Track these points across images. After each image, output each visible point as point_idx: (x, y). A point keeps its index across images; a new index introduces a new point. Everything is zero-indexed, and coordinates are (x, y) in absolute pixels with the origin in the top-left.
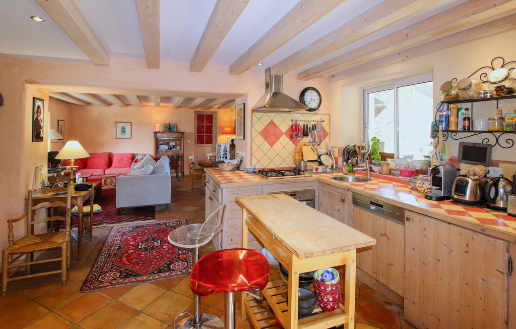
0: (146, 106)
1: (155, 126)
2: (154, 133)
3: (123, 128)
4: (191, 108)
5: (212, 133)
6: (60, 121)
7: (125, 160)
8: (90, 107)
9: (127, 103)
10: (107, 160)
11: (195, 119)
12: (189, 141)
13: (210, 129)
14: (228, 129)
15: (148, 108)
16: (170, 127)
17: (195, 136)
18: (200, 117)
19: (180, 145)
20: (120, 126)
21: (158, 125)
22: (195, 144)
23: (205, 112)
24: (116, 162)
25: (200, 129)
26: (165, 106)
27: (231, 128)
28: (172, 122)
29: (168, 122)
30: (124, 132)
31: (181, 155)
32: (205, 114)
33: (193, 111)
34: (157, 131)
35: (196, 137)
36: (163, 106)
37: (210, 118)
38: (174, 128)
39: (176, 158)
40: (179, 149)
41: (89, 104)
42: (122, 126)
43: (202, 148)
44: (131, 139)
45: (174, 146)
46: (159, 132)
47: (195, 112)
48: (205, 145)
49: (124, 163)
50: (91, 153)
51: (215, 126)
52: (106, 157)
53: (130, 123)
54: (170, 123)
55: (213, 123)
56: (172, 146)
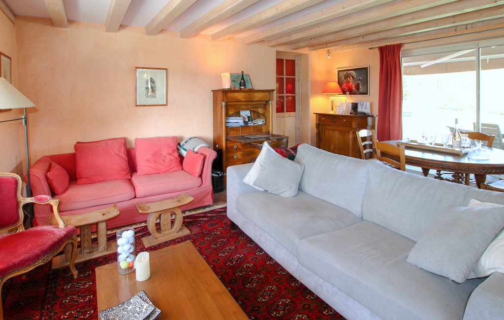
2: (213, 91)
3: (151, 81)
5: (294, 92)
7: (164, 153)
16: (243, 79)
19: (264, 115)
21: (225, 76)
32: (284, 58)
34: (227, 87)
38: (247, 81)
40: (263, 124)
41: (69, 22)
42: (147, 78)
43: (282, 119)
44: (167, 105)
45: (249, 118)
46: (231, 91)
47: (277, 52)
48: (285, 114)
49: (164, 161)
50: (78, 143)
51: (299, 80)
52: (120, 151)
53: (165, 71)
54: (243, 72)
55: (296, 75)
56: (246, 117)
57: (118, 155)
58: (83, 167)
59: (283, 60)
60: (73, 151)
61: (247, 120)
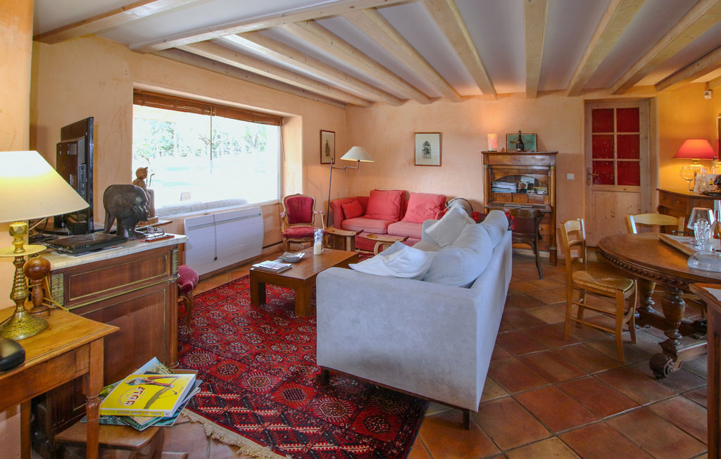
0: (469, 97)
1: (486, 139)
2: (483, 153)
3: (427, 144)
4: (574, 93)
5: (637, 155)
6: (323, 132)
7: (427, 208)
8: (374, 109)
9: (430, 96)
10: (398, 204)
11: (586, 121)
12: (571, 176)
13: (630, 146)
14: (700, 145)
15: (472, 101)
16: (520, 140)
17: (587, 164)
18: (600, 117)
19: (546, 184)
20: (420, 140)
21: (492, 137)
22: (587, 183)
23: (614, 100)
24: (412, 211)
25: (600, 148)
26: (509, 95)
27: (709, 141)
28: (527, 131)
29: (516, 131)
30: (427, 151)
31: (548, 209)
32: (615, 107)
33: (579, 101)
34: (490, 149)
35: (590, 166)
36: (503, 95)
37: (630, 117)
38: (531, 142)
39: (533, 216)
40: (544, 194)
41: (371, 103)
42: (424, 141)
43: (609, 194)
44: (441, 166)
45: (530, 186)
46: (494, 153)
47: (587, 102)
48: (617, 187)
49: (424, 213)
50: (376, 190)
51: (646, 138)
52: (395, 199)
53: (438, 135)
54: (520, 132)
55: (640, 130)
56: (527, 184)
57: (393, 203)
58: (372, 206)
59: (613, 110)
60: (368, 195)
61: (526, 188)
